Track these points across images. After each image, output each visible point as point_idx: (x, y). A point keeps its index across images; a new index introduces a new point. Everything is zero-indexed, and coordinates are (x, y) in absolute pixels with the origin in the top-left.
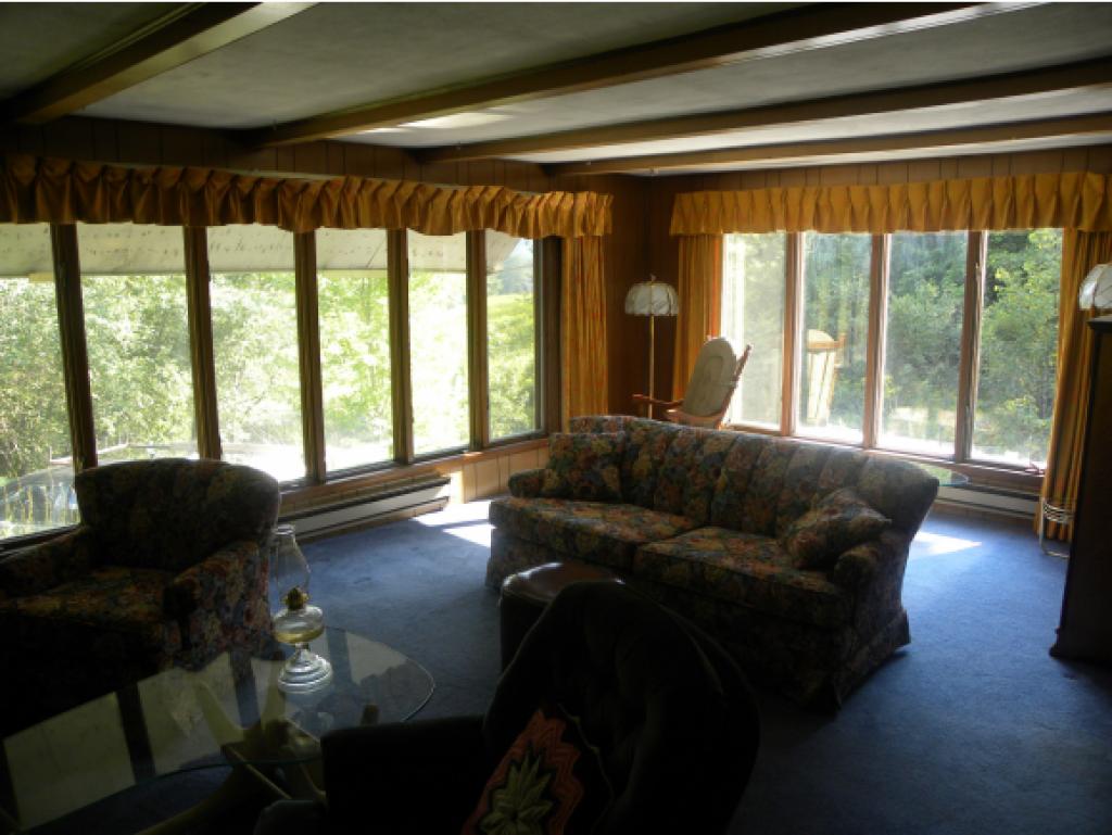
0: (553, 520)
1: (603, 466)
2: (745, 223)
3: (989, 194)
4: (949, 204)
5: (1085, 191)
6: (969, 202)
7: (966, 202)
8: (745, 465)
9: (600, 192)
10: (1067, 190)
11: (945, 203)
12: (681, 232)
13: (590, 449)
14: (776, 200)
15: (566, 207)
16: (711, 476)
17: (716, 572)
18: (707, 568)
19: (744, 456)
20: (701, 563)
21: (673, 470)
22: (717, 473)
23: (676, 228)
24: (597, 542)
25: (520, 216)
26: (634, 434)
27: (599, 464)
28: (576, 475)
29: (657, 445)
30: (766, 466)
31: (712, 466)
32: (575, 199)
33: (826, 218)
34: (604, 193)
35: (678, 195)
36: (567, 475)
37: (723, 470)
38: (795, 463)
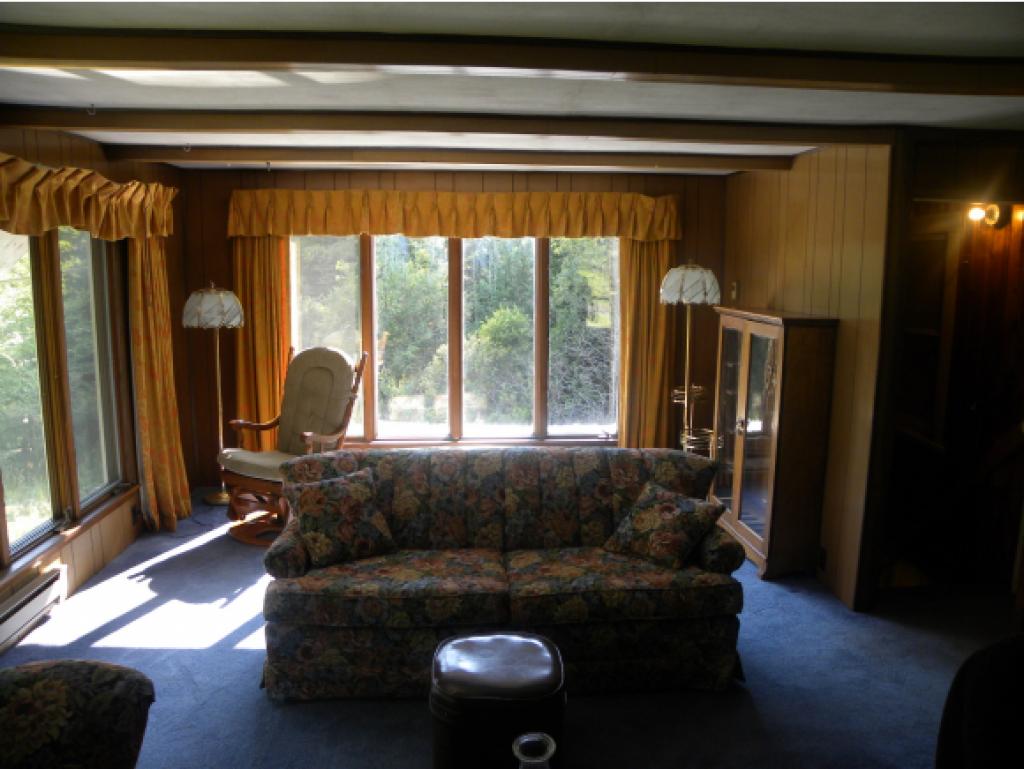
0: (381, 593)
1: (371, 514)
2: (321, 225)
3: (565, 207)
4: (531, 214)
5: (639, 210)
6: (548, 213)
7: (546, 212)
8: (531, 480)
9: (166, 184)
10: (625, 208)
11: (528, 212)
12: (242, 232)
13: (349, 497)
14: (356, 203)
15: (137, 201)
16: (498, 499)
17: (616, 595)
18: (604, 595)
19: (525, 471)
20: (595, 592)
21: (449, 501)
22: (503, 495)
23: (235, 227)
24: (457, 605)
25: (103, 209)
26: (378, 469)
27: (365, 512)
28: (347, 531)
29: (415, 477)
30: (554, 478)
31: (495, 488)
32: (147, 190)
33: (414, 222)
34: (170, 186)
35: (235, 192)
36: (338, 534)
37: (508, 491)
38: (581, 470)
